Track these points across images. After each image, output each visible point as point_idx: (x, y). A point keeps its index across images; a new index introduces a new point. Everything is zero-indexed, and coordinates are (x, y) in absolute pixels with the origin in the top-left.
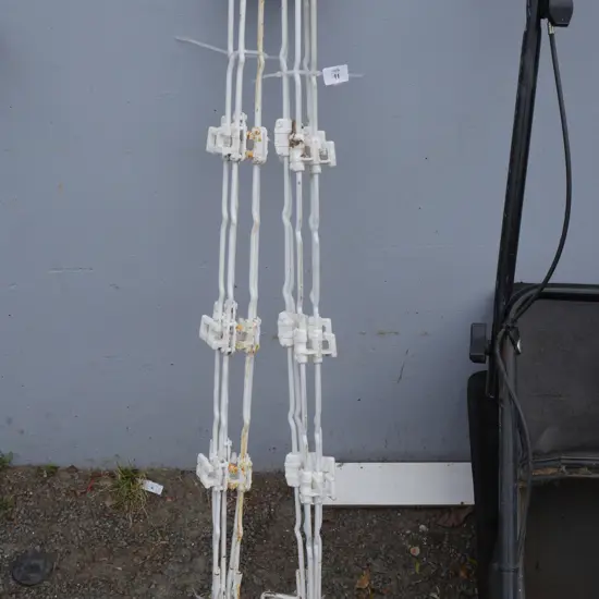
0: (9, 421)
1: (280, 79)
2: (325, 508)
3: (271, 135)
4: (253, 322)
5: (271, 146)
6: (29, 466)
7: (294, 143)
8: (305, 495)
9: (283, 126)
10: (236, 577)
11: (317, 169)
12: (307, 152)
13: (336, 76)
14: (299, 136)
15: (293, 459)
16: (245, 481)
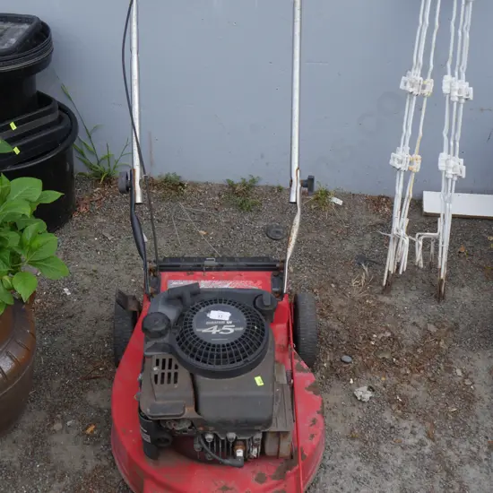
0: (262, 156)
2: (454, 217)
6: (267, 186)
10: (406, 221)
15: (443, 156)
16: (417, 167)
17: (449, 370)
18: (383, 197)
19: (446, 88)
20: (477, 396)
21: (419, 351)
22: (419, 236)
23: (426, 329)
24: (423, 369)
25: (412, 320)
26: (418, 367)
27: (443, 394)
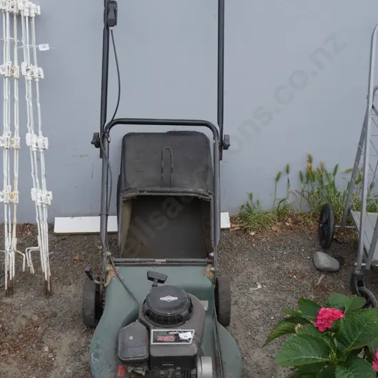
1: (22, 49)
3: (20, 68)
4: (17, 137)
5: (20, 73)
7: (28, 70)
8: (38, 203)
9: (24, 65)
10: (15, 241)
11: (37, 80)
12: (32, 73)
13: (44, 47)
14: (29, 68)
15: (33, 190)
16: (16, 200)
17: (40, 348)
18: (27, 224)
19: (28, 142)
20: (55, 365)
21: (21, 336)
22: (28, 250)
23: (31, 319)
24: (19, 349)
25: (23, 313)
26: (16, 348)
27: (30, 367)
